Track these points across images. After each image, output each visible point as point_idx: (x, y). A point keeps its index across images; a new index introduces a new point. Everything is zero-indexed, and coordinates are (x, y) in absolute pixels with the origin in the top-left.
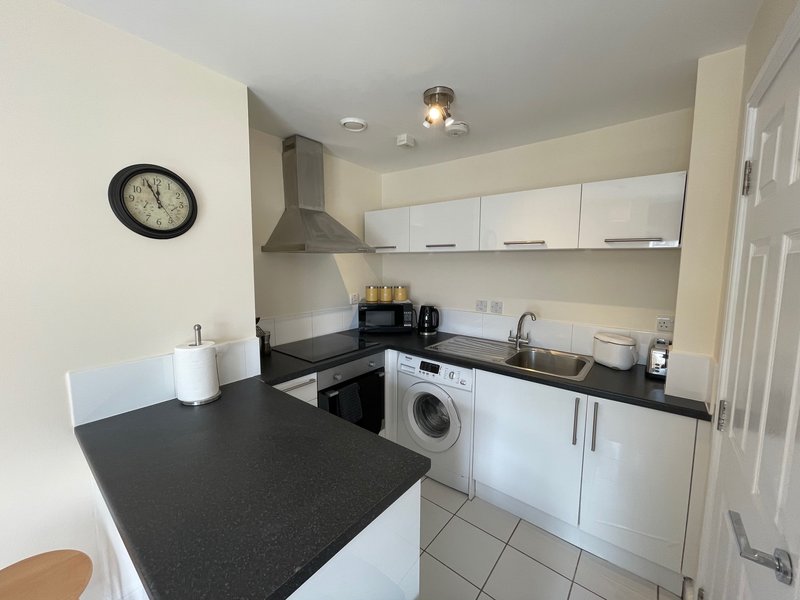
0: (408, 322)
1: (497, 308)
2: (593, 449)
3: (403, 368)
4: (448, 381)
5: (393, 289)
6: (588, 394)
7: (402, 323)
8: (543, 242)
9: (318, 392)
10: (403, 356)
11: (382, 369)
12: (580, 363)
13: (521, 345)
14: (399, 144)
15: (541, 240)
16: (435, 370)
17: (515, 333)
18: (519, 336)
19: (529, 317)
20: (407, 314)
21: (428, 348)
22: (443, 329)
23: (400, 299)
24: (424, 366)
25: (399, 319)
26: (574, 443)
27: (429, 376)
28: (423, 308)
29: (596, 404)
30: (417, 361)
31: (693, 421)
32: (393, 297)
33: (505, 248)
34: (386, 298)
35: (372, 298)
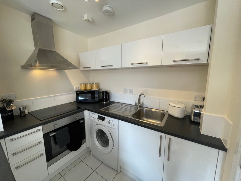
0: (97, 98)
1: (131, 91)
2: (168, 160)
3: (92, 118)
4: (108, 125)
5: (91, 84)
6: (166, 134)
7: (95, 98)
8: (147, 63)
9: (44, 135)
10: (91, 113)
11: (83, 119)
12: (163, 115)
13: (140, 106)
14: (84, 19)
15: (146, 62)
16: (103, 119)
17: (138, 101)
18: (139, 103)
19: (142, 95)
20: (97, 95)
21: (101, 110)
22: (112, 99)
23: (95, 88)
24: (100, 118)
25: (93, 97)
26: (160, 156)
27: (101, 122)
28: (103, 92)
29: (170, 139)
30: (96, 115)
31: (217, 150)
32: (92, 88)
33: (131, 66)
34: (89, 88)
35: (83, 88)
